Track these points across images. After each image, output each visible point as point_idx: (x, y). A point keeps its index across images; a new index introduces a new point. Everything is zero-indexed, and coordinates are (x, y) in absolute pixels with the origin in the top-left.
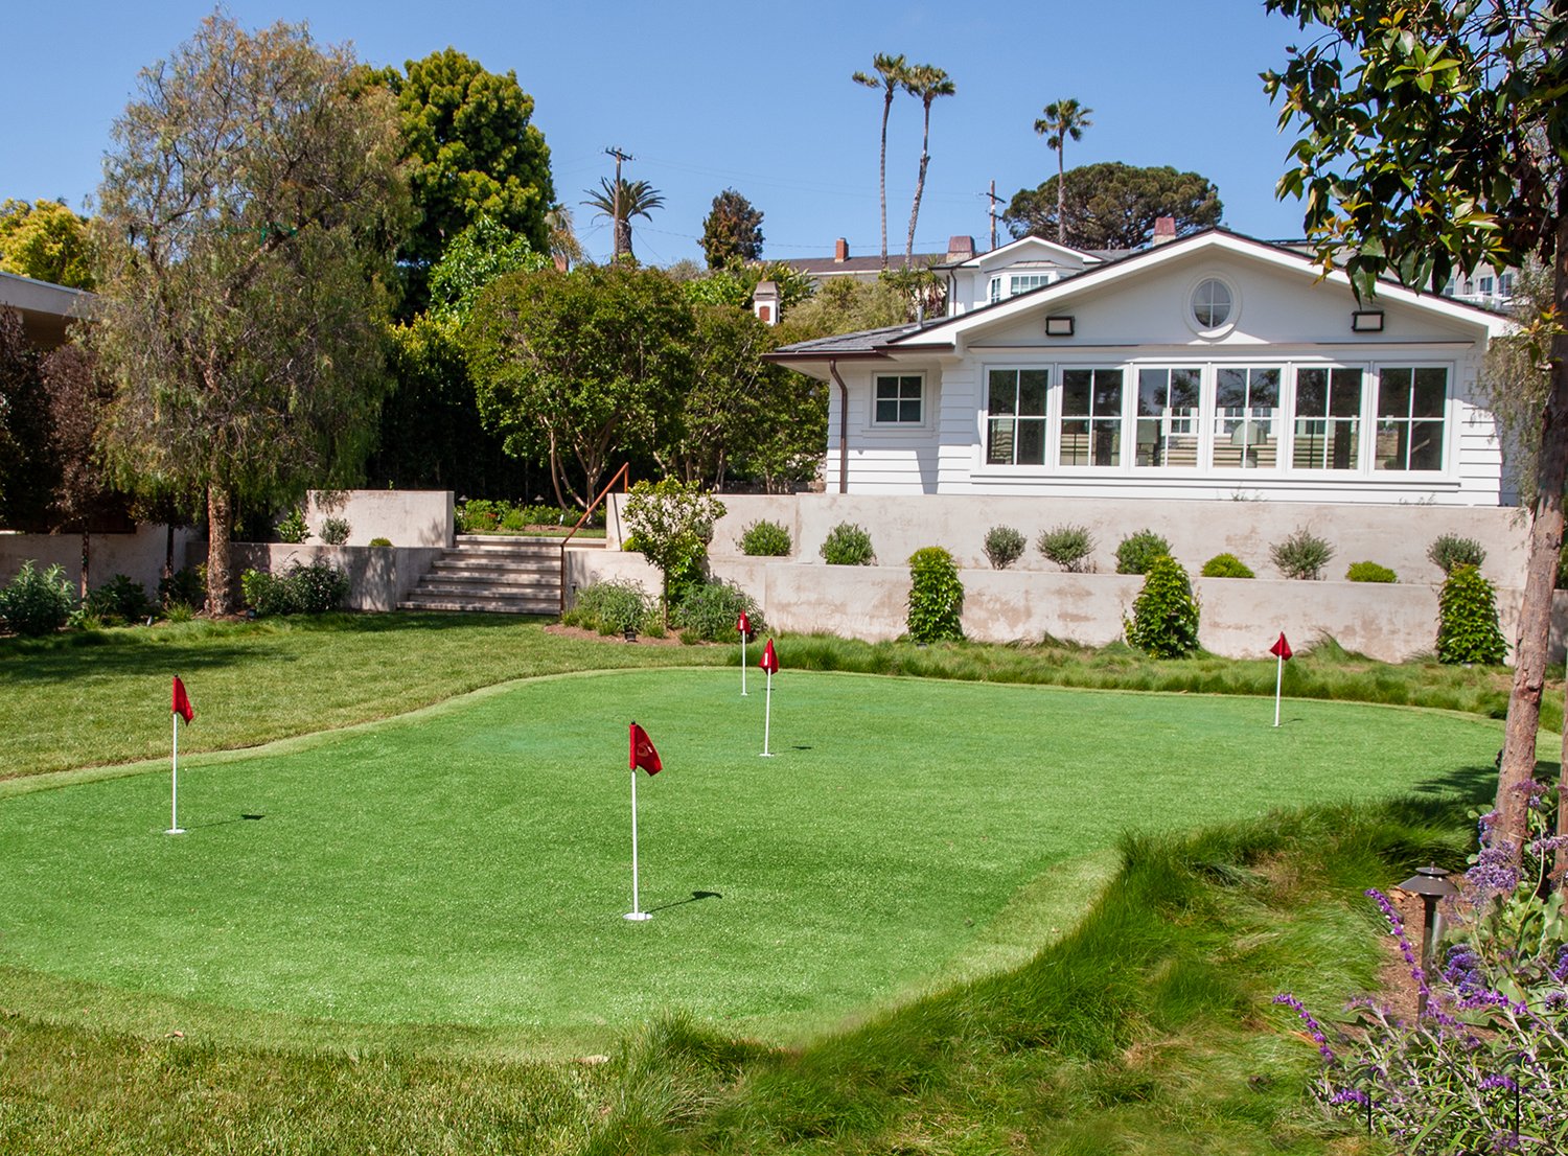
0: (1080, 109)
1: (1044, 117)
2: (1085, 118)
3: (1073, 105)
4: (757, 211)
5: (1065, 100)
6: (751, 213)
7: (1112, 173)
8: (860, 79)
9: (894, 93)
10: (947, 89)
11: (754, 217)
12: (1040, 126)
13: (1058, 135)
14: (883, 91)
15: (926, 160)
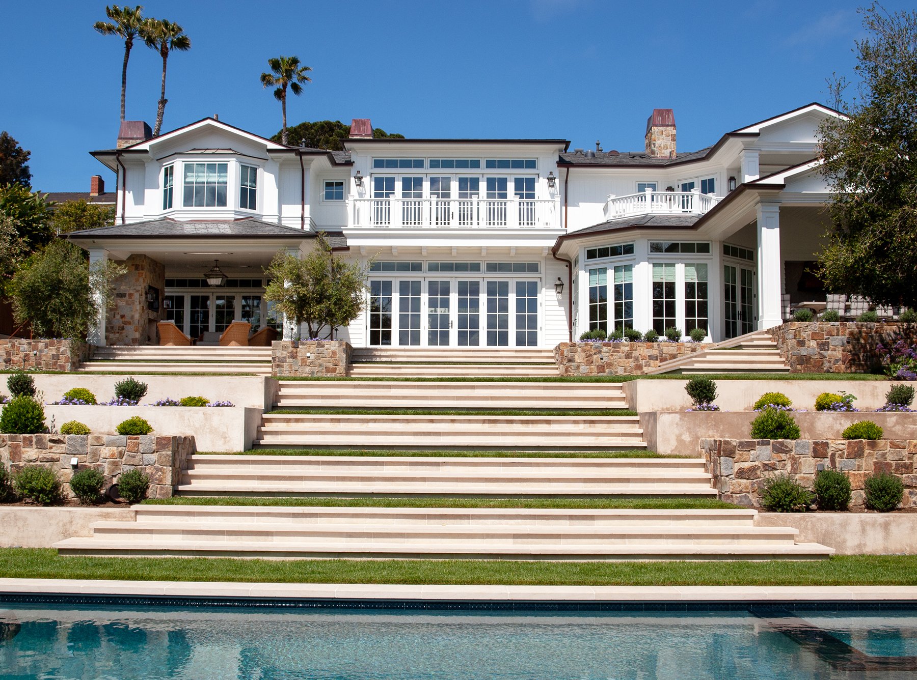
0: (300, 67)
1: (269, 70)
2: (304, 74)
3: (295, 61)
4: (25, 150)
5: (287, 56)
6: (19, 151)
7: (332, 130)
8: (99, 27)
9: (133, 41)
10: (182, 44)
11: (22, 156)
12: (265, 79)
13: (281, 88)
14: (121, 39)
15: (163, 102)
